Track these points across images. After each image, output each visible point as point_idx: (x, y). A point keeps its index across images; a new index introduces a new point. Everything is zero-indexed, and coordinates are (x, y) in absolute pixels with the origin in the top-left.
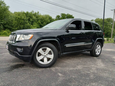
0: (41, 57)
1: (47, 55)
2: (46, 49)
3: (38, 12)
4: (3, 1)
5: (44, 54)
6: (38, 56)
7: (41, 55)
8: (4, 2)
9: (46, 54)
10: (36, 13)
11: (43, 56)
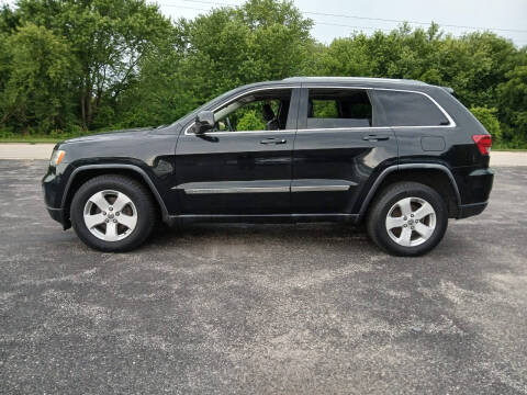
0: (99, 219)
1: (118, 214)
2: (116, 197)
3: (434, 28)
4: (290, 4)
5: (108, 212)
6: (92, 214)
7: (100, 211)
8: (292, 8)
9: (114, 212)
10: (418, 34)
11: (106, 217)
